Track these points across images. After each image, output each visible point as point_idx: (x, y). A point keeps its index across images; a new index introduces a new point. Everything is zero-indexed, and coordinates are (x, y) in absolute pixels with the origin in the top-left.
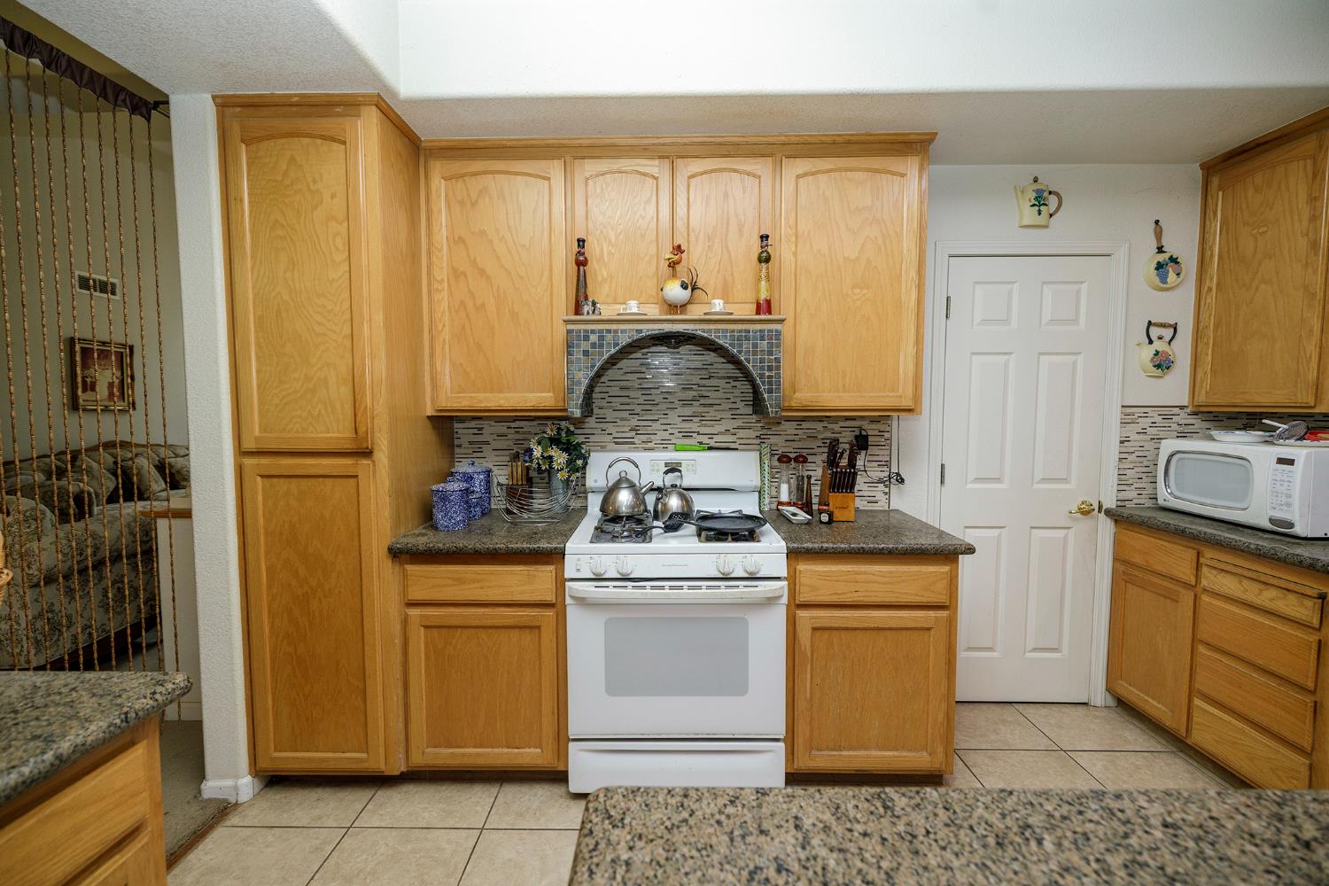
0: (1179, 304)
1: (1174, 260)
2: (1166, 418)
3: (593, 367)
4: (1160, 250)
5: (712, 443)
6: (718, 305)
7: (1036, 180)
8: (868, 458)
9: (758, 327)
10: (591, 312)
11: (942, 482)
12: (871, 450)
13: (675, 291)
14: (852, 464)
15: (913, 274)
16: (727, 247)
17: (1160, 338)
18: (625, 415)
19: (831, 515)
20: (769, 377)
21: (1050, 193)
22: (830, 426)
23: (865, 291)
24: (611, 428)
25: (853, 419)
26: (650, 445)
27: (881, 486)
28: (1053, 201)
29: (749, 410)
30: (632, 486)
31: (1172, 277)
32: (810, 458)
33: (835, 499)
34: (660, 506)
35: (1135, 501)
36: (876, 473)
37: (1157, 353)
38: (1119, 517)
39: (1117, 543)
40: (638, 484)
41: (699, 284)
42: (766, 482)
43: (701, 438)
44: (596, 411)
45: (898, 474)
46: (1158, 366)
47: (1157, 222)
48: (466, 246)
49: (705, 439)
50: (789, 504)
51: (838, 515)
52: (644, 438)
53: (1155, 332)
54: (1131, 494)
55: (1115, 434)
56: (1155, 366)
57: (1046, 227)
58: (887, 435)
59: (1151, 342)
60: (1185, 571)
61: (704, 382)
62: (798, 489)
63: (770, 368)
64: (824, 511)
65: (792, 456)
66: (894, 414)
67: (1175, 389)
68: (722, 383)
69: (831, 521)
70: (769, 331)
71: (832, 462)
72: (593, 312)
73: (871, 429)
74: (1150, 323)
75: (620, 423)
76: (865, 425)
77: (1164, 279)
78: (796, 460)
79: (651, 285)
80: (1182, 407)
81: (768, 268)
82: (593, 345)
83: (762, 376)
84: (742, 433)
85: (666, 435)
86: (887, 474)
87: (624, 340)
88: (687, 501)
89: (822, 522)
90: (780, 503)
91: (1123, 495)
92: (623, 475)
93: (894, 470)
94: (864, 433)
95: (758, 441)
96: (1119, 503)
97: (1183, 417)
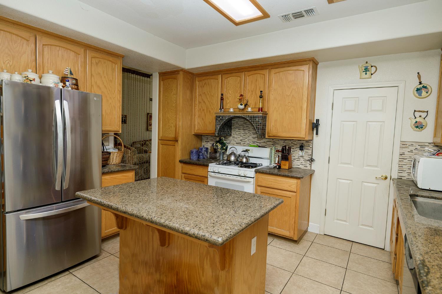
1: (425, 87)
2: (423, 147)
4: (420, 83)
5: (260, 146)
6: (249, 109)
7: (367, 63)
8: (305, 153)
9: (256, 115)
10: (221, 111)
11: (329, 162)
12: (306, 150)
17: (420, 116)
18: (239, 136)
20: (258, 127)
21: (372, 66)
22: (293, 142)
23: (292, 104)
25: (300, 140)
26: (245, 145)
27: (308, 162)
28: (373, 69)
30: (234, 154)
31: (424, 93)
33: (283, 163)
35: (406, 177)
36: (307, 157)
37: (416, 122)
38: (398, 182)
40: (236, 154)
42: (273, 157)
44: (232, 135)
46: (418, 127)
47: (418, 73)
48: (202, 97)
49: (258, 144)
51: (283, 167)
52: (243, 143)
53: (417, 114)
54: (404, 174)
55: (398, 151)
56: (415, 127)
57: (371, 78)
58: (311, 146)
59: (415, 118)
63: (259, 125)
64: (278, 165)
70: (259, 116)
73: (306, 144)
74: (415, 111)
75: (238, 138)
76: (304, 142)
77: (420, 94)
80: (430, 143)
84: (268, 143)
85: (248, 142)
86: (311, 158)
87: (227, 118)
89: (277, 168)
91: (400, 174)
92: (233, 151)
94: (303, 145)
95: (271, 145)
96: (399, 177)
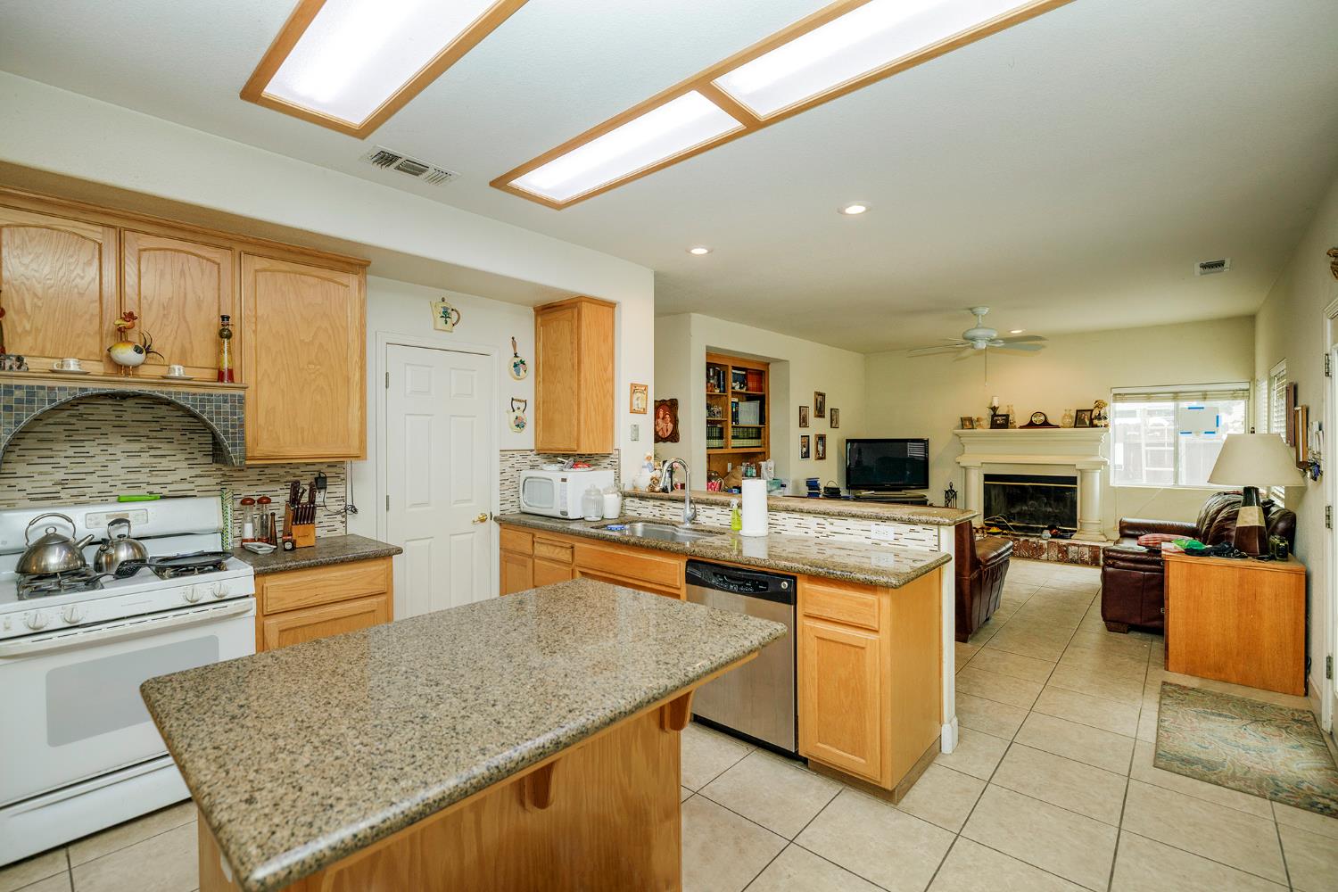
0: (526, 387)
1: (523, 363)
2: (524, 457)
3: (18, 422)
4: (516, 356)
5: (165, 492)
6: (178, 371)
7: (443, 300)
8: (327, 495)
9: (221, 392)
10: (15, 367)
11: (387, 509)
12: (329, 489)
13: (126, 354)
14: (312, 500)
15: (356, 358)
16: (184, 317)
17: (519, 408)
18: (48, 468)
19: (294, 543)
20: (232, 433)
21: (453, 310)
22: (291, 471)
23: (318, 367)
24: (23, 484)
25: (313, 464)
26: (82, 499)
27: (339, 517)
28: (454, 316)
29: (210, 459)
30: (64, 542)
31: (522, 372)
32: (273, 499)
33: (297, 531)
34: (104, 559)
35: (511, 510)
36: (334, 506)
37: (517, 418)
38: (502, 522)
39: (502, 538)
40: (72, 539)
41: (154, 348)
42: (229, 524)
43: (151, 488)
45: (353, 507)
46: (518, 426)
47: (513, 338)
49: (157, 489)
50: (253, 540)
51: (300, 543)
52: (75, 492)
53: (516, 404)
54: (508, 506)
55: (497, 468)
56: (516, 426)
57: (451, 332)
58: (342, 476)
59: (513, 411)
60: (528, 549)
61: (154, 434)
62: (262, 527)
63: (233, 426)
64: (289, 541)
65: (256, 498)
66: (348, 460)
67: (527, 439)
68: (177, 435)
69: (294, 548)
70: (232, 396)
71: (294, 500)
72: (19, 367)
73: (329, 472)
74: (513, 399)
75: (37, 477)
76: (324, 468)
77: (518, 373)
78: (260, 501)
79: (93, 345)
80: (532, 451)
81: (229, 343)
82: (19, 401)
83: (226, 432)
84: (199, 481)
85: (106, 487)
86: (343, 507)
87: (63, 397)
88: (139, 550)
89: (285, 550)
90: (246, 541)
91: (503, 507)
92: (51, 531)
93: (349, 503)
94: (322, 475)
95: (219, 487)
96: (501, 512)
97: (532, 457)
